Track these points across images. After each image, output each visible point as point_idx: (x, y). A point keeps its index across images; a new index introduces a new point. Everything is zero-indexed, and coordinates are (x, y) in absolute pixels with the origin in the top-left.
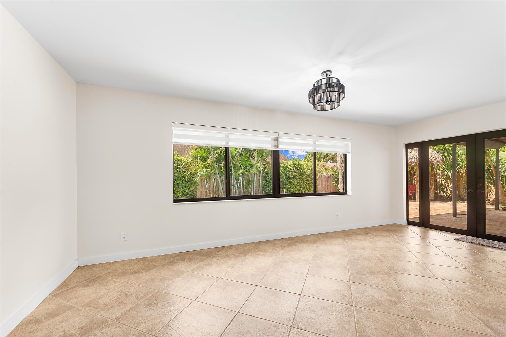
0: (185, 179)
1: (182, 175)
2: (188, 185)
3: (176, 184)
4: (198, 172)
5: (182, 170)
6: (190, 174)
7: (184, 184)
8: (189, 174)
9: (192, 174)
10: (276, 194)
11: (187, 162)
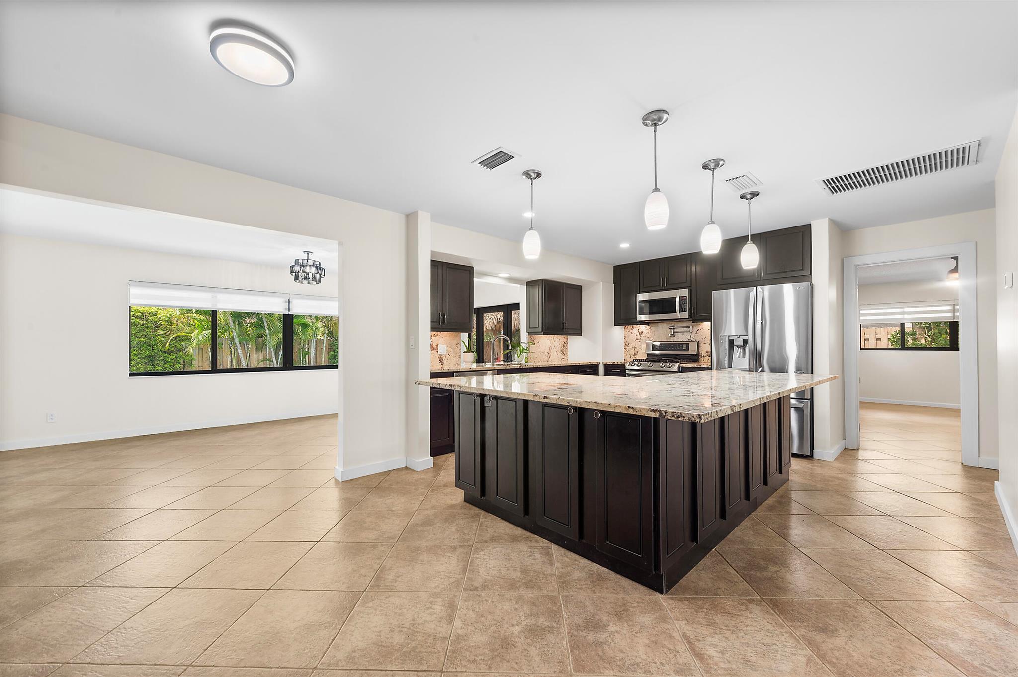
0: (162, 347)
1: (157, 341)
2: (171, 359)
3: (143, 358)
4: (192, 335)
5: (156, 331)
6: (175, 338)
7: (162, 358)
8: (172, 339)
9: (178, 339)
10: (288, 364)
11: (169, 318)
